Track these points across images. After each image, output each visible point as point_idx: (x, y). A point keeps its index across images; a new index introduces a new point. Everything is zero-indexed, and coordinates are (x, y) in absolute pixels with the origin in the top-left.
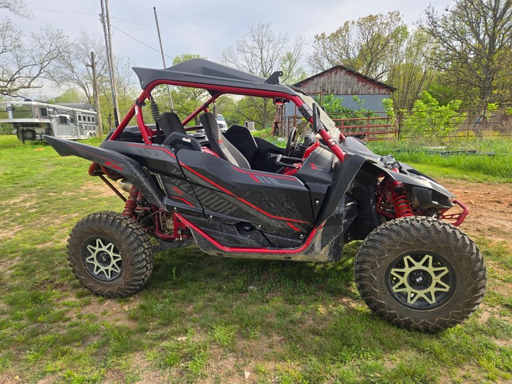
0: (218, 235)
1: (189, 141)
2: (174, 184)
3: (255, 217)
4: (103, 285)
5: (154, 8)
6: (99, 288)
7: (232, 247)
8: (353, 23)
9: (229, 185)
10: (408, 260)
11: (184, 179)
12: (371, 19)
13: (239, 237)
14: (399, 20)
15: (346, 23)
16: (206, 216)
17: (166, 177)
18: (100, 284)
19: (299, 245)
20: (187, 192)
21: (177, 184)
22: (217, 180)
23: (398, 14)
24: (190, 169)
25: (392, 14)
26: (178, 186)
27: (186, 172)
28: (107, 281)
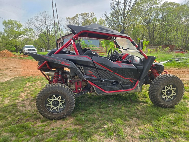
0: (105, 87)
1: (94, 53)
2: (89, 70)
3: (119, 79)
4: (56, 115)
5: (55, 2)
6: (53, 116)
7: (109, 91)
8: (79, 15)
9: (112, 68)
10: (166, 87)
11: (95, 67)
12: (85, 14)
13: (113, 87)
14: (94, 15)
15: (77, 14)
16: (102, 81)
17: (86, 67)
18: (54, 114)
19: (132, 87)
20: (94, 72)
21: (90, 70)
22: (108, 67)
23: (94, 14)
24: (97, 63)
25: (92, 13)
26: (91, 70)
27: (96, 65)
28: (57, 113)
